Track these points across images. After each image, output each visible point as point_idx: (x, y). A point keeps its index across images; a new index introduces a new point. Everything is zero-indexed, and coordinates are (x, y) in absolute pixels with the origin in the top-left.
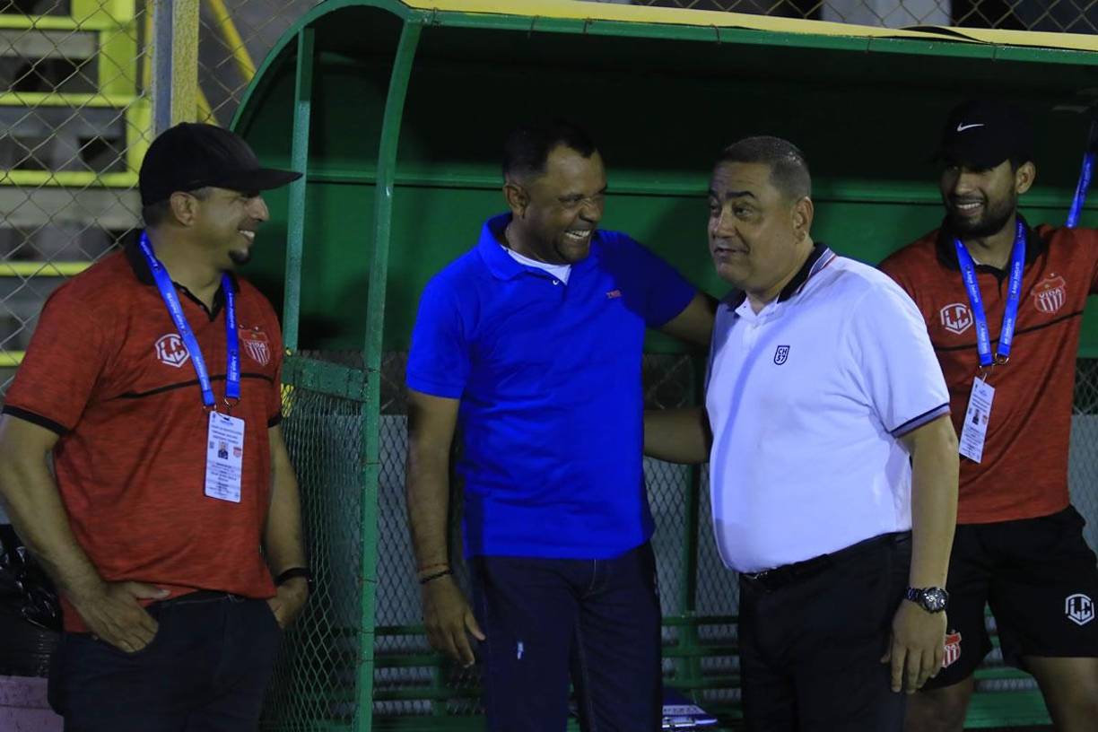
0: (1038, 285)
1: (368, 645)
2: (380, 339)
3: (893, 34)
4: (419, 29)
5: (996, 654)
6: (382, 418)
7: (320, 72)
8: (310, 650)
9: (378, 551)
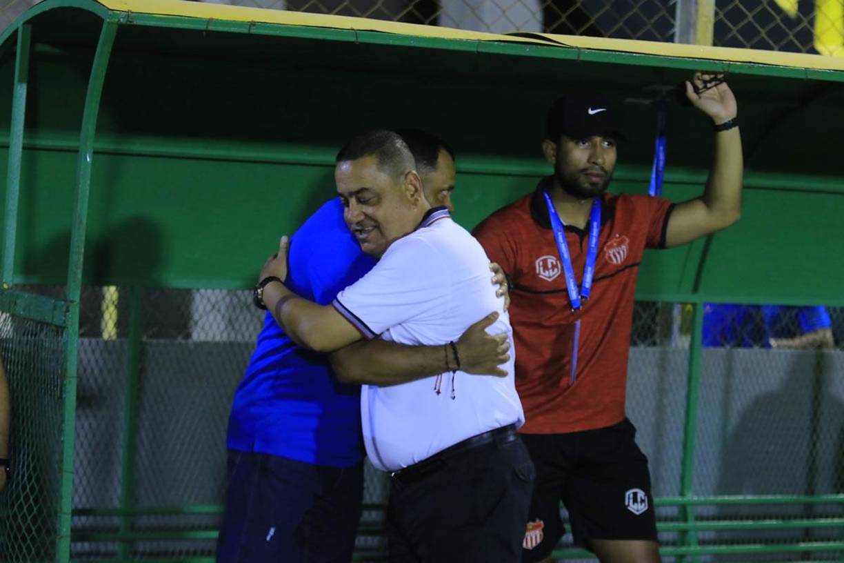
0: (609, 244)
1: (66, 525)
2: (80, 276)
3: (498, 39)
4: (117, 26)
5: (568, 538)
6: (80, 341)
7: (34, 59)
8: (19, 528)
9: (75, 448)
